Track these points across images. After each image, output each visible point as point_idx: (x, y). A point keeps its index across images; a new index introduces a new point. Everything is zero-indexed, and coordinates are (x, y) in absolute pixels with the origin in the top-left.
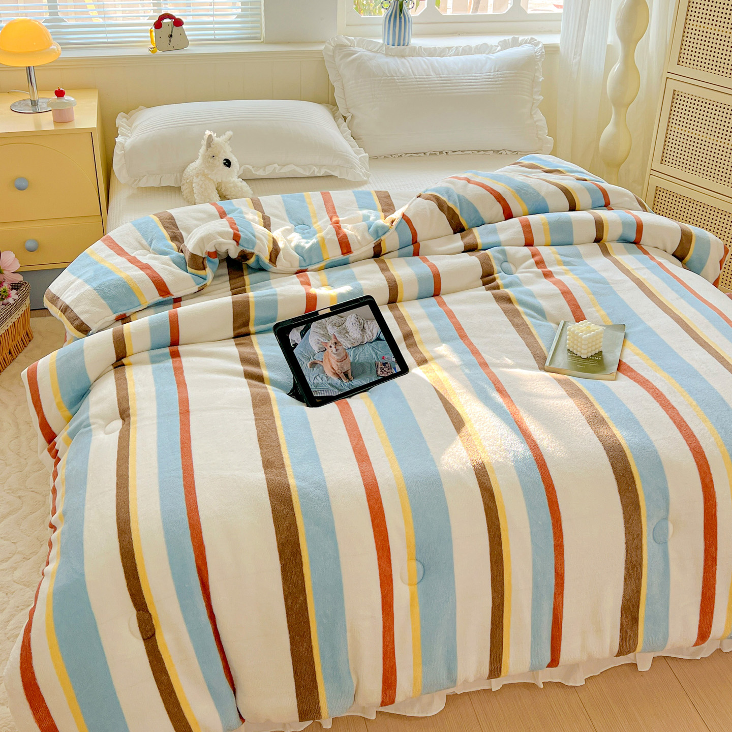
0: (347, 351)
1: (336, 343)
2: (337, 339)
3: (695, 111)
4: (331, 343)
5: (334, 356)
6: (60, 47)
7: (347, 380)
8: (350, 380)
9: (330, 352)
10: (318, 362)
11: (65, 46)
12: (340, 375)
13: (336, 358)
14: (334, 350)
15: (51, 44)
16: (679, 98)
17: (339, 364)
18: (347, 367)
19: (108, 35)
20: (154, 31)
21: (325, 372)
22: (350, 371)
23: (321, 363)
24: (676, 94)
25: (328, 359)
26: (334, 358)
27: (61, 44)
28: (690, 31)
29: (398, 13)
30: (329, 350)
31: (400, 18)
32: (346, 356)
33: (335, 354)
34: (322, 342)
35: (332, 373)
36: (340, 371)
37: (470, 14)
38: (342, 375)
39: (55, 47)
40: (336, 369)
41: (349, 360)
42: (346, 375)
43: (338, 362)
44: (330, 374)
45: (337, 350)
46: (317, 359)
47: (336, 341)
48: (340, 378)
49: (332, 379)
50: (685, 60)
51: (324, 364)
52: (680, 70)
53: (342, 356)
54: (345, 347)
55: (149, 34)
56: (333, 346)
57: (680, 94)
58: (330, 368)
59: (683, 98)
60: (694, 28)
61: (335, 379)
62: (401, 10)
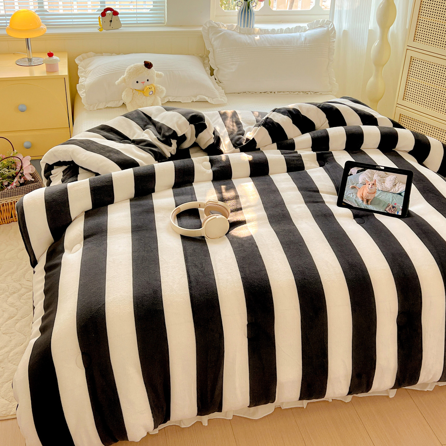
0: (377, 190)
1: (373, 184)
2: (375, 183)
3: (423, 69)
4: (371, 183)
5: (368, 189)
7: (366, 203)
8: (368, 204)
9: (367, 186)
10: (357, 188)
12: (364, 200)
13: (368, 190)
14: (370, 186)
15: (41, 25)
16: (414, 61)
17: (367, 194)
18: (371, 197)
19: (74, 20)
20: (101, 18)
21: (357, 194)
22: (371, 200)
23: (358, 189)
24: (412, 59)
25: (363, 189)
26: (367, 190)
27: (46, 25)
28: (421, 21)
29: (247, 10)
30: (367, 185)
31: (248, 12)
32: (375, 193)
33: (369, 189)
34: (366, 180)
35: (360, 196)
36: (365, 198)
37: (288, 9)
38: (365, 200)
40: (364, 195)
41: (375, 195)
42: (367, 201)
43: (368, 193)
44: (359, 196)
45: (371, 187)
46: (357, 186)
47: (374, 183)
48: (363, 200)
49: (358, 199)
50: (418, 39)
51: (359, 190)
52: (415, 44)
53: (372, 191)
54: (377, 188)
55: (98, 20)
56: (371, 185)
57: (415, 59)
58: (361, 193)
59: (416, 62)
60: (424, 19)
61: (360, 200)
62: (249, 7)
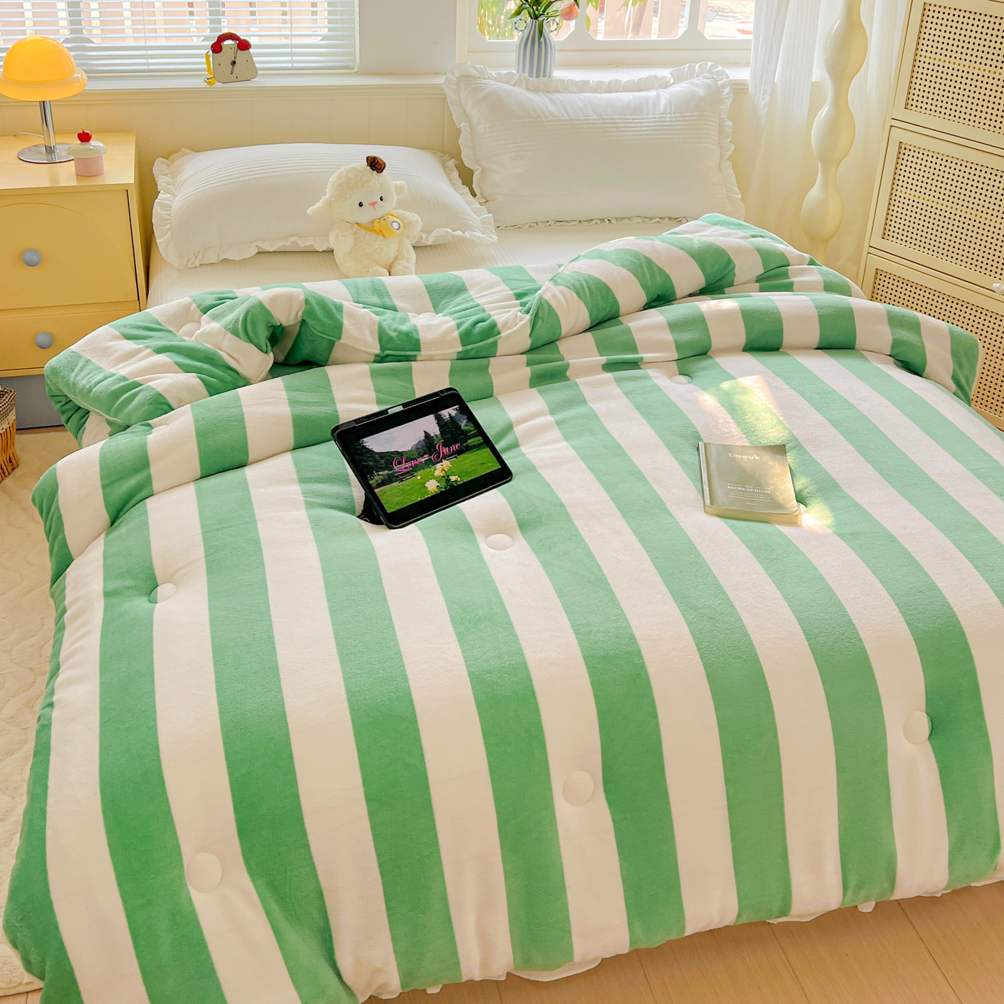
3: (927, 169)
6: (85, 76)
11: (93, 74)
15: (73, 72)
16: (907, 152)
19: (150, 61)
20: (211, 56)
24: (903, 147)
27: (86, 72)
28: (921, 65)
29: (537, 39)
31: (540, 44)
39: (80, 75)
52: (909, 116)
55: (204, 60)
57: (908, 148)
59: (911, 153)
60: (927, 60)
62: (541, 33)
